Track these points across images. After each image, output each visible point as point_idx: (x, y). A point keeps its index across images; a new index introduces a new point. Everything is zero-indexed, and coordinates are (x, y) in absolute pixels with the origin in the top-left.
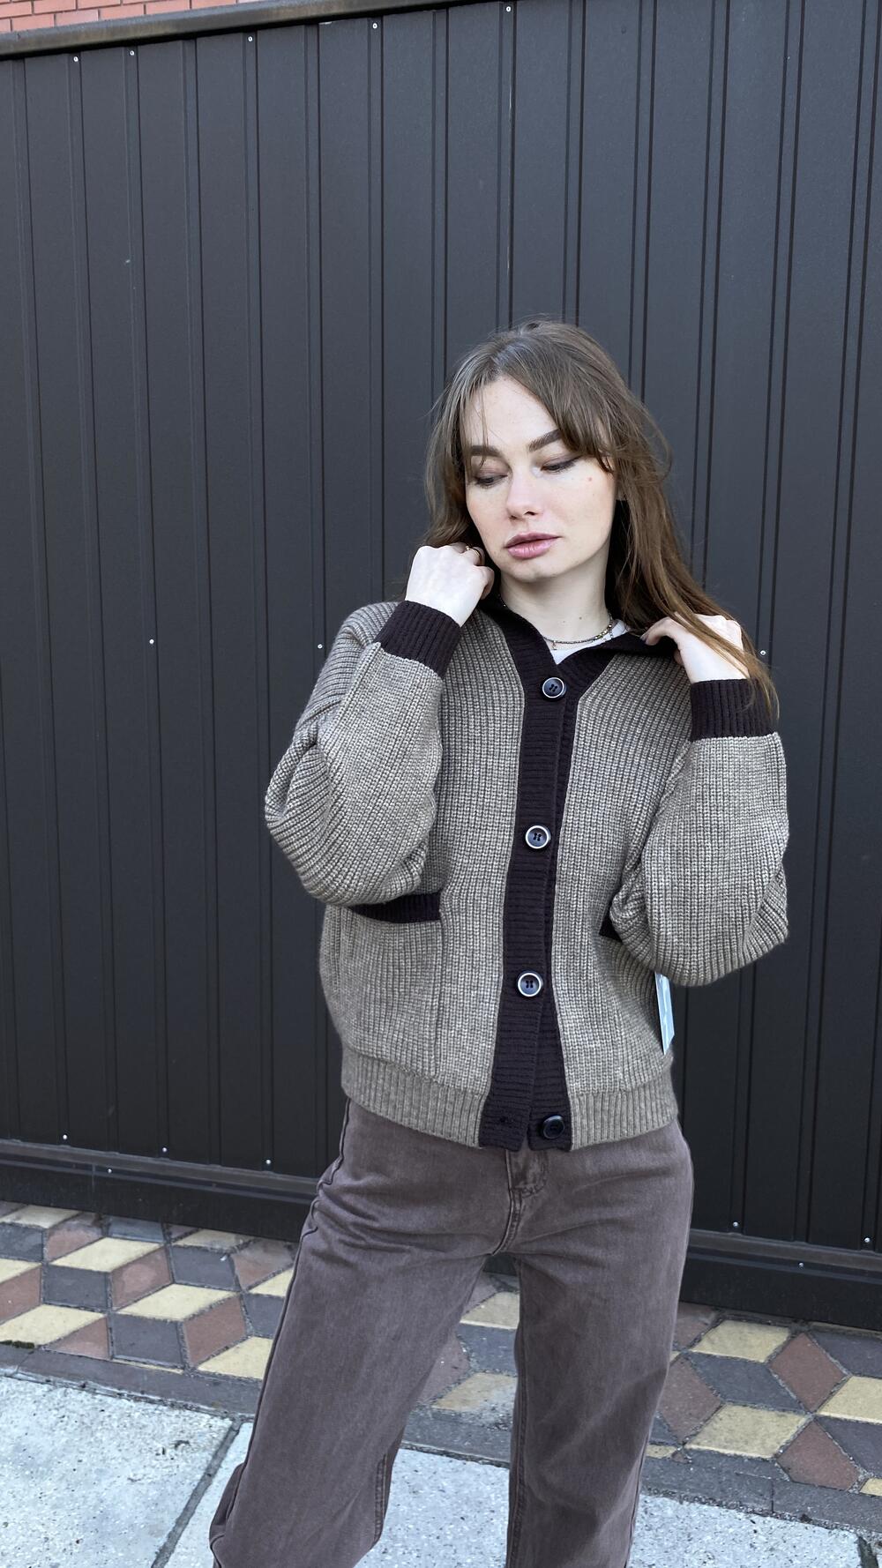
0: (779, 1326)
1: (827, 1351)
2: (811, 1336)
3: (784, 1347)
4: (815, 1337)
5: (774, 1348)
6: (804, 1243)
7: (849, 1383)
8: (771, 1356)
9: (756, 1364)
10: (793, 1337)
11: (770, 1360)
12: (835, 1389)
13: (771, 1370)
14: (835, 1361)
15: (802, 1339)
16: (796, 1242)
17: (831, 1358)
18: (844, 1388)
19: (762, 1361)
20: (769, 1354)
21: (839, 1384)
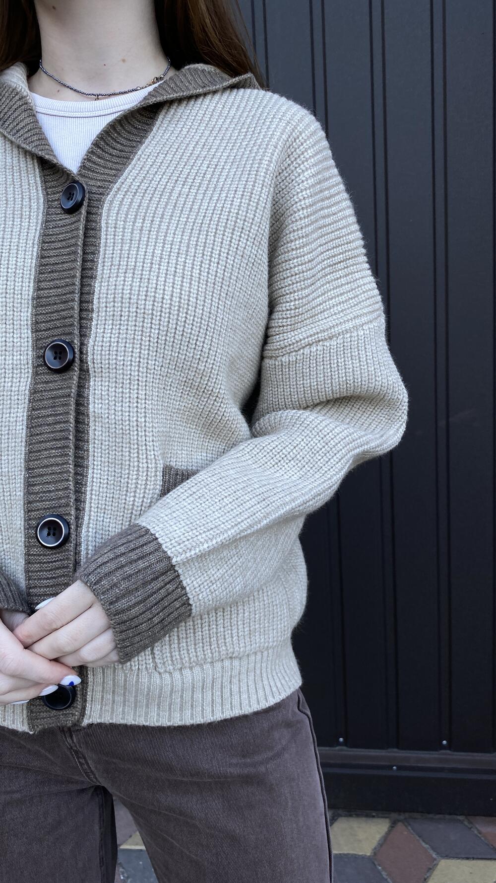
0: (382, 817)
1: (420, 837)
2: (406, 824)
3: (385, 839)
4: (410, 825)
5: (378, 839)
6: (395, 750)
7: (439, 867)
8: (375, 848)
9: (363, 857)
10: (392, 827)
11: (376, 852)
12: (428, 875)
13: (376, 863)
14: (427, 846)
15: (400, 826)
16: (389, 750)
17: (423, 844)
18: (435, 873)
19: (368, 854)
20: (373, 847)
21: (430, 870)
